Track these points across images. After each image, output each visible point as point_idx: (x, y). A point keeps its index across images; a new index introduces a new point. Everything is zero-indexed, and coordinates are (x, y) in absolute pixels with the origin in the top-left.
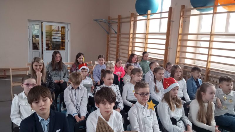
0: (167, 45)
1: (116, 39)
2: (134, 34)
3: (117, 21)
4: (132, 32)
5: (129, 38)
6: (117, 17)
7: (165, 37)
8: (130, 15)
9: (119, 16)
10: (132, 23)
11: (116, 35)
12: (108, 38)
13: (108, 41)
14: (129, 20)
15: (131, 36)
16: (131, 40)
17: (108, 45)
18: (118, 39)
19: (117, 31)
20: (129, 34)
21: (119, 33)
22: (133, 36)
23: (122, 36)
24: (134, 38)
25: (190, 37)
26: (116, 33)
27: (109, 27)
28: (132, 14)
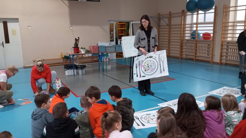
0: (214, 30)
2: (185, 24)
3: (168, 16)
4: (183, 23)
5: (181, 28)
6: (168, 13)
8: (181, 11)
10: (183, 17)
15: (182, 26)
18: (170, 29)
20: (181, 25)
21: (170, 25)
22: (184, 26)
24: (184, 28)
28: (183, 11)
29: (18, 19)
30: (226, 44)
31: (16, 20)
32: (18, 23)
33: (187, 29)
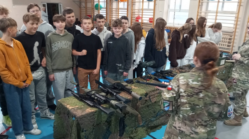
0: (106, 13)
1: (85, 11)
5: (91, 10)
7: (105, 9)
11: (85, 9)
12: (80, 10)
13: (81, 12)
14: (91, 1)
17: (80, 13)
18: (86, 10)
21: (86, 7)
23: (88, 9)
25: (114, 10)
26: (85, 7)
27: (80, 4)
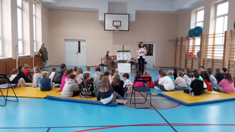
2: (188, 46)
3: (180, 40)
4: (187, 45)
5: (185, 48)
6: (180, 38)
8: (186, 37)
9: (182, 37)
10: (187, 41)
12: (176, 49)
13: (176, 51)
14: (186, 39)
15: (187, 47)
16: (187, 49)
17: (176, 53)
18: (181, 49)
19: (180, 45)
20: (186, 46)
23: (183, 47)
24: (188, 48)
28: (187, 37)
29: (85, 40)
30: (206, 60)
31: (84, 41)
32: (85, 43)
33: (190, 49)
